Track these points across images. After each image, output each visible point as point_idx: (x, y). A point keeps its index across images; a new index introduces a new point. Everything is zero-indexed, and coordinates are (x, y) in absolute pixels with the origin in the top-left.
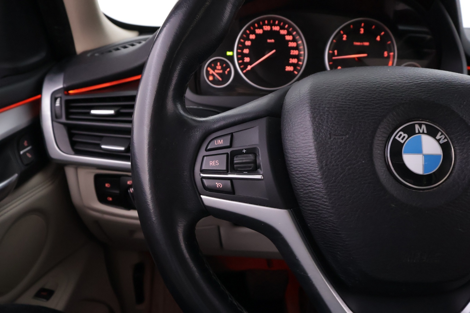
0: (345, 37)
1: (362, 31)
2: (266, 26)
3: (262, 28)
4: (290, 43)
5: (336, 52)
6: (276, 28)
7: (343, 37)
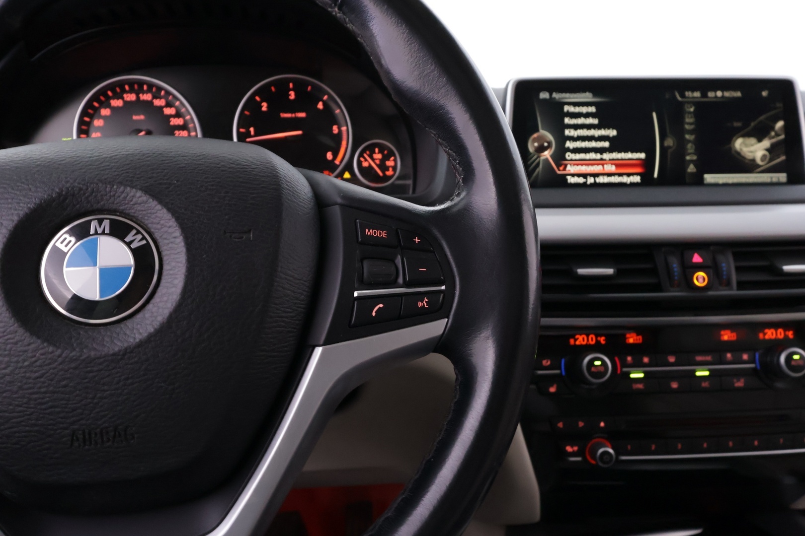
0: (265, 107)
1: (292, 95)
2: (129, 95)
3: (123, 98)
4: (172, 119)
5: (252, 129)
6: (147, 97)
7: (262, 107)
